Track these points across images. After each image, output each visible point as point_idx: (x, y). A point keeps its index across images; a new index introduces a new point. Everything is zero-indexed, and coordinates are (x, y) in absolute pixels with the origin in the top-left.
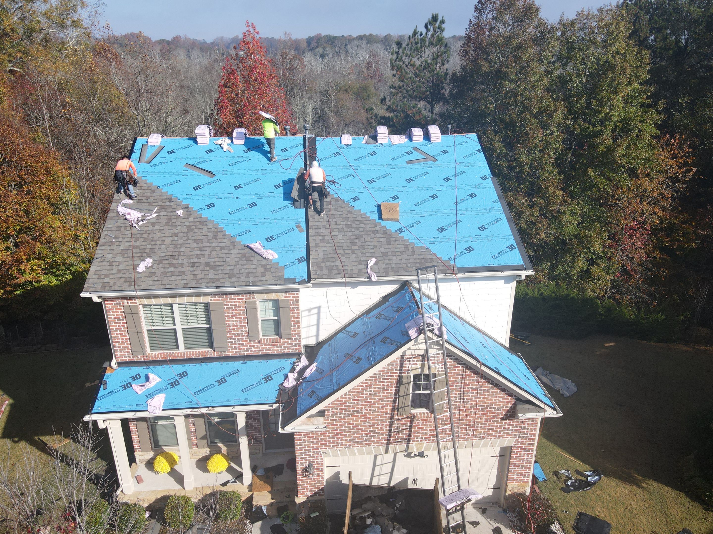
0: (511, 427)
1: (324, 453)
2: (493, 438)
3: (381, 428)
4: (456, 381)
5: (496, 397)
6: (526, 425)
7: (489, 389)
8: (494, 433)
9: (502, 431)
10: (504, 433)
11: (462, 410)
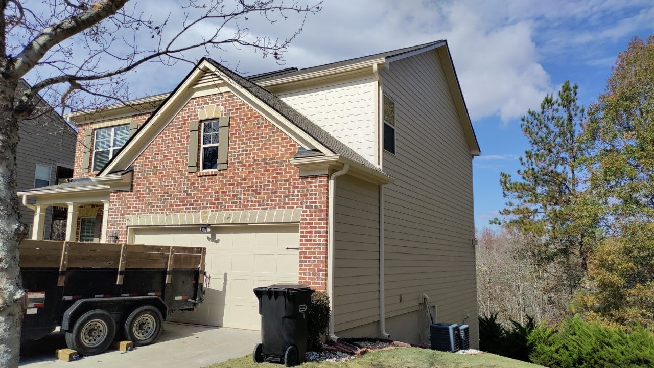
0: (296, 190)
1: (128, 219)
2: (277, 207)
3: (174, 189)
4: (239, 127)
5: (278, 147)
6: (314, 188)
7: (271, 137)
8: (278, 199)
9: (287, 196)
10: (289, 200)
11: (245, 165)
